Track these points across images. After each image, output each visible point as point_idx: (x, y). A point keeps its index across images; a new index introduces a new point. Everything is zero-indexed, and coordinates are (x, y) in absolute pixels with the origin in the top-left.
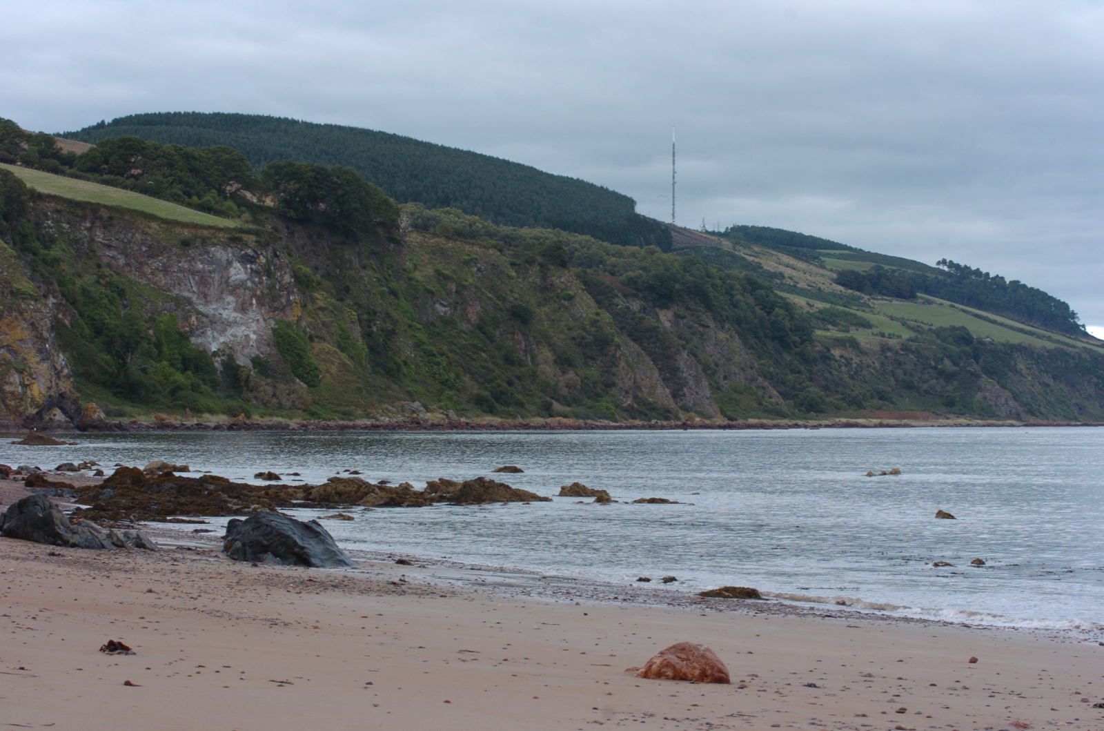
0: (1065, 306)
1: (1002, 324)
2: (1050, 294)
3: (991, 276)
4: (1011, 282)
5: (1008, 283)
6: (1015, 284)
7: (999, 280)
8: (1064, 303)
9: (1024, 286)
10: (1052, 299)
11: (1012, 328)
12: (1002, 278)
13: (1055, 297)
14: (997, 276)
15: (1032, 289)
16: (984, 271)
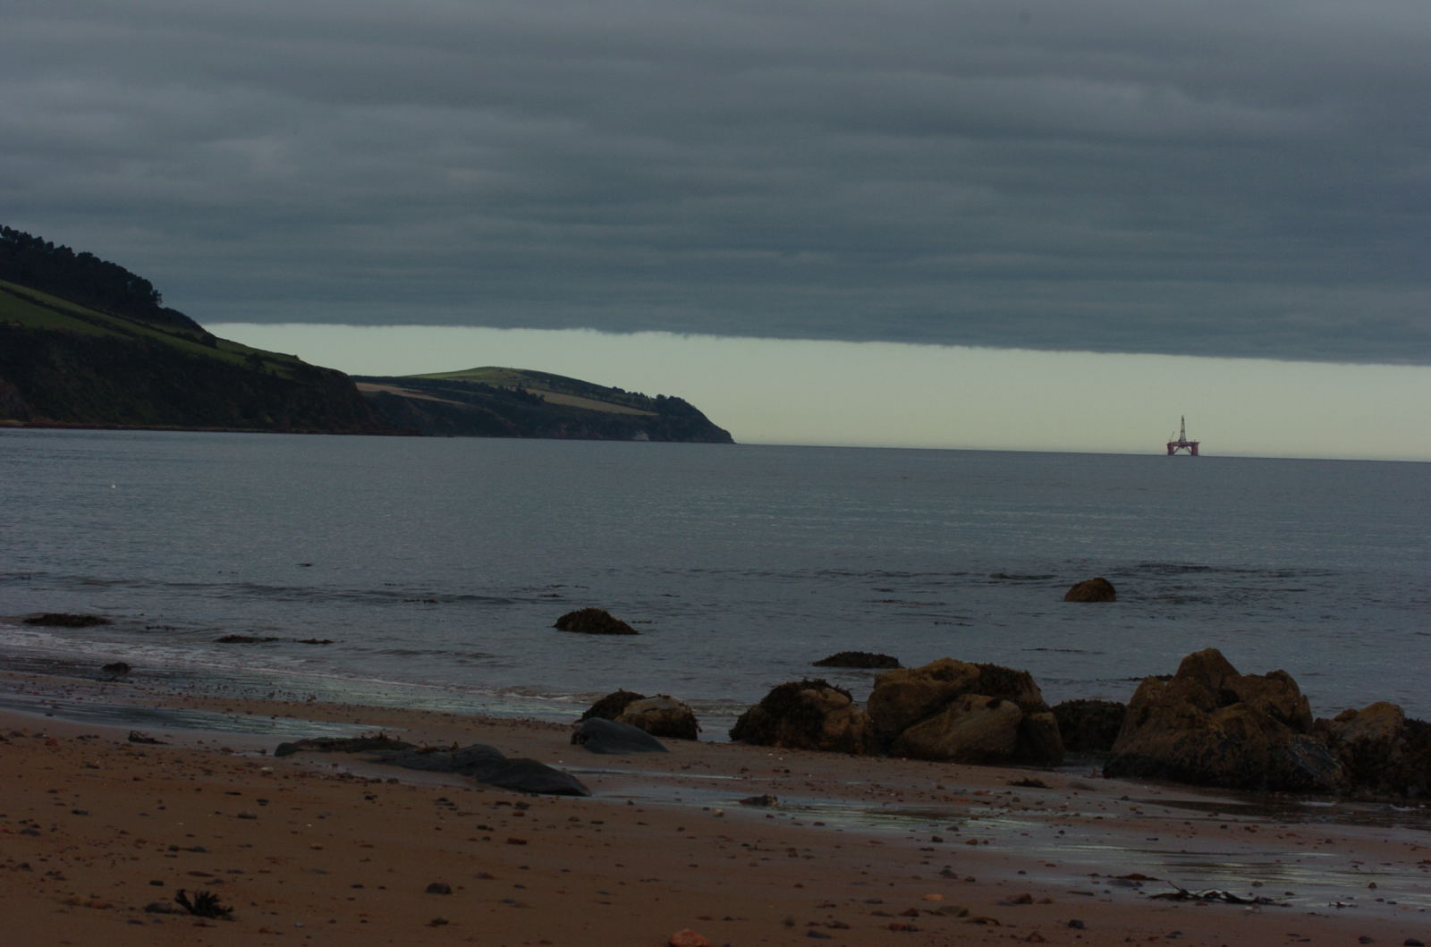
0: (146, 285)
1: (49, 307)
2: (129, 271)
3: (56, 246)
4: (80, 254)
5: (76, 255)
6: (86, 257)
7: (66, 251)
8: (146, 281)
9: (97, 260)
10: (131, 276)
11: (62, 311)
12: (70, 249)
13: (134, 273)
14: (63, 247)
15: (106, 263)
16: (46, 241)
